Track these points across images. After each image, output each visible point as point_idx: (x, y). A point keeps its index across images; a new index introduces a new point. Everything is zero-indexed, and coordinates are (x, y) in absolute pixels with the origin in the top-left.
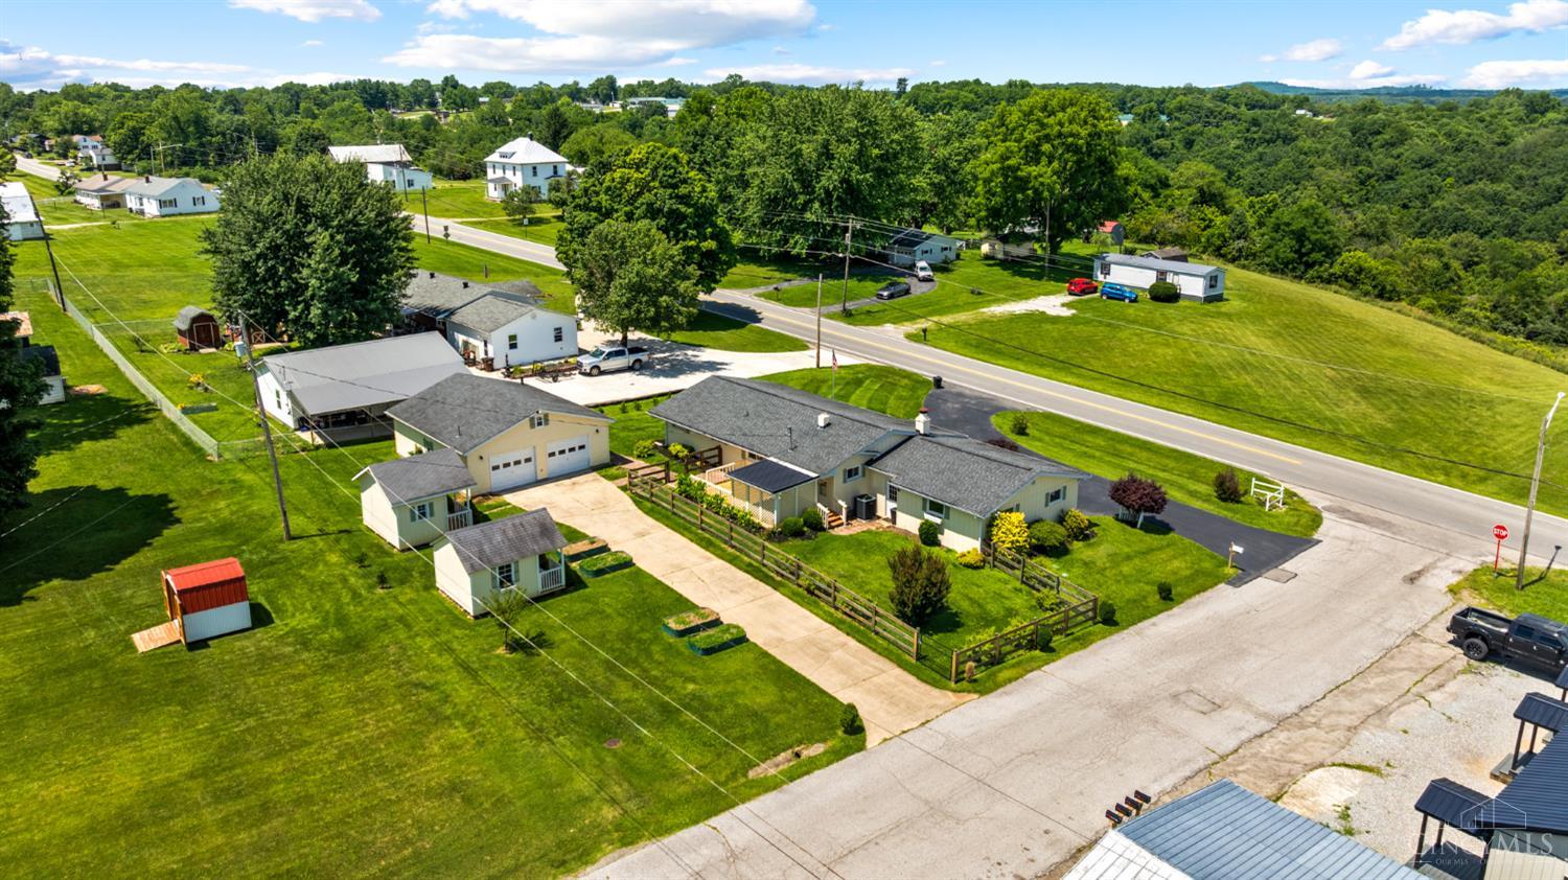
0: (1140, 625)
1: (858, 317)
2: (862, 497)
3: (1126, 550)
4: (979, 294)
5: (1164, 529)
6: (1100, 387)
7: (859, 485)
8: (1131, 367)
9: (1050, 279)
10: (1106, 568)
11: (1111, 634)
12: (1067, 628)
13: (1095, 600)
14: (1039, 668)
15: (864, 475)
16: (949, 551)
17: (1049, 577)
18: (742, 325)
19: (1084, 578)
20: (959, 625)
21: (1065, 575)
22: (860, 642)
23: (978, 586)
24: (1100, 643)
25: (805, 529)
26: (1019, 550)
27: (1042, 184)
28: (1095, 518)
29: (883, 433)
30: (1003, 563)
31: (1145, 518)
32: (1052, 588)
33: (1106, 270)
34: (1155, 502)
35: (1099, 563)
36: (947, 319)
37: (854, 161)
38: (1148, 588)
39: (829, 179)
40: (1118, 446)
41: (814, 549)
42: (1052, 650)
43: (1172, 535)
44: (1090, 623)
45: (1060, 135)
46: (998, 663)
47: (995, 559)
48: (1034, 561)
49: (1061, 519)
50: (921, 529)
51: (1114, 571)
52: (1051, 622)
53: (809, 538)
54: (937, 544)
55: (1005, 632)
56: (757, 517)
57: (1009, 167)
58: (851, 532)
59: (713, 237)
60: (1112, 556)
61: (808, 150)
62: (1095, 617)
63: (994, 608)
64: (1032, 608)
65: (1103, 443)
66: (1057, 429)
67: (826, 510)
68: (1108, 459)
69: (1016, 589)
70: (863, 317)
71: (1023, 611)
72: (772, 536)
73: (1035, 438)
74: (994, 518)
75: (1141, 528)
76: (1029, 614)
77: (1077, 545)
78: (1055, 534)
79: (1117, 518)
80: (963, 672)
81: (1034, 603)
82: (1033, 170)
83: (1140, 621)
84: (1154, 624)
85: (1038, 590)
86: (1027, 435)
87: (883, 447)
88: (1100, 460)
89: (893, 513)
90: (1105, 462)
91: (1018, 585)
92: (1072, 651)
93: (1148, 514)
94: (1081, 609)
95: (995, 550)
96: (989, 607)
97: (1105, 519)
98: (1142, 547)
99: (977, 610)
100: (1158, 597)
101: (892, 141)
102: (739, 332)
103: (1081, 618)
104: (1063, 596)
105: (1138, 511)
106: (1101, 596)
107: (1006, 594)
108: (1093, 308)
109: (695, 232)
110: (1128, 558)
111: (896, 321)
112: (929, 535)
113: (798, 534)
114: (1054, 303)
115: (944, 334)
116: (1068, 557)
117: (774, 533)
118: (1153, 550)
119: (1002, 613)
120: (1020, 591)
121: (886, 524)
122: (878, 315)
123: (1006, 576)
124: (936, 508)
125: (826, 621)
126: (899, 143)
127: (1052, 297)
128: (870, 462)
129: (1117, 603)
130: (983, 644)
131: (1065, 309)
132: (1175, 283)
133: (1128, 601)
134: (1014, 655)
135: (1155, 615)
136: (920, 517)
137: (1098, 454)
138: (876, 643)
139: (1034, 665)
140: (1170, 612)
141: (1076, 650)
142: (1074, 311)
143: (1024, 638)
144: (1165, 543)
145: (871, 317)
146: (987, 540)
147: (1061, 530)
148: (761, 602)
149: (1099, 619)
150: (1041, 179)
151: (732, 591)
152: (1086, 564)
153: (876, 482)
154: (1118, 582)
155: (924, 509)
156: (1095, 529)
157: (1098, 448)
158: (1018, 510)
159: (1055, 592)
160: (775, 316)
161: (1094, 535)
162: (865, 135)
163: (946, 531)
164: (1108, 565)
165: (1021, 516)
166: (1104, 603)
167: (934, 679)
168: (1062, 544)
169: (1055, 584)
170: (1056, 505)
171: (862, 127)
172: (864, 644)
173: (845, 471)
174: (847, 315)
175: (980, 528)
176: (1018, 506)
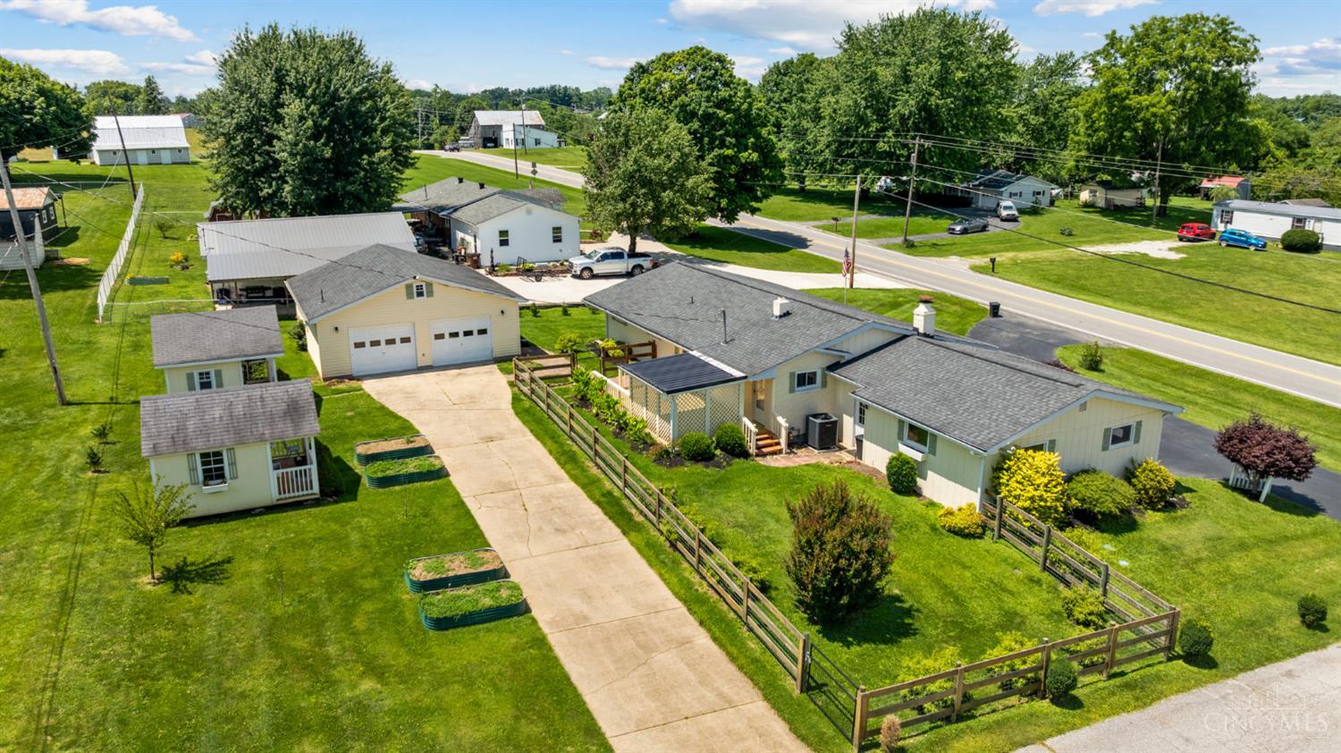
0: (1261, 671)
1: (920, 249)
2: (816, 416)
3: (1239, 533)
4: (1070, 235)
5: (1308, 507)
6: (1212, 329)
7: (816, 399)
8: (1255, 312)
9: (1158, 226)
10: (1199, 560)
11: (1199, 683)
12: (1113, 663)
13: (1174, 617)
14: (1041, 739)
15: (824, 385)
16: (932, 504)
17: (1093, 565)
18: (786, 250)
19: (1158, 572)
20: (907, 631)
21: (1124, 563)
22: (715, 639)
23: (965, 567)
24: (1176, 700)
25: (718, 452)
26: (1044, 514)
27: (1154, 115)
28: (1187, 479)
29: (857, 324)
30: (1014, 532)
31: (1274, 488)
32: (1092, 583)
33: (1227, 216)
34: (1297, 461)
35: (1189, 551)
36: (1023, 255)
37: (936, 86)
38: (1277, 602)
39: (906, 104)
40: (1232, 394)
41: (718, 481)
42: (1075, 704)
43: (1319, 518)
44: (1162, 657)
45: (1181, 59)
46: (960, 719)
47: (1002, 525)
48: (1066, 535)
49: (1129, 475)
50: (889, 467)
51: (1215, 567)
52: (1083, 647)
53: (719, 465)
54: (916, 492)
55: (986, 658)
56: (653, 429)
57: (1116, 96)
58: (791, 465)
59: (756, 148)
60: (1214, 542)
61: (886, 75)
62: (1170, 648)
63: (982, 609)
64: (1053, 616)
65: (1209, 389)
66: (1144, 369)
67: (752, 427)
68: (1215, 407)
69: (1031, 580)
70: (927, 248)
71: (1035, 621)
72: (665, 457)
73: (1111, 375)
74: (1004, 457)
75: (1266, 503)
76: (1047, 626)
77: (1151, 518)
78: (1112, 494)
79: (1225, 483)
80: (878, 731)
81: (1058, 606)
82: (1145, 99)
83: (1260, 664)
84: (1289, 674)
85: (1067, 584)
86: (1102, 371)
87: (856, 347)
88: (1204, 407)
89: (859, 441)
90: (1212, 411)
91: (1036, 571)
92: (1115, 710)
93: (1282, 482)
94: (1147, 630)
95: (1003, 510)
96: (974, 605)
97: (1208, 485)
98: (1268, 531)
99: (950, 608)
100: (1297, 621)
101: (980, 66)
102: (779, 255)
103: (1146, 646)
104: (1115, 601)
105: (1264, 474)
106: (1186, 608)
107: (1011, 585)
108: (1207, 254)
109: (733, 140)
110: (1242, 546)
111: (961, 254)
112: (904, 480)
113: (701, 456)
114: (1161, 247)
115: (1018, 269)
116: (1135, 534)
117: (667, 452)
118: (1286, 538)
119: (995, 619)
120: (1038, 582)
121: (850, 458)
122: (944, 248)
123: (1016, 555)
124: (918, 435)
125: (676, 594)
126: (988, 67)
127: (1158, 242)
128: (834, 367)
129: (1217, 625)
130: (932, 680)
131: (1173, 253)
132: (1317, 231)
133: (1240, 623)
134: (997, 705)
135: (1291, 655)
136: (893, 448)
137: (1201, 401)
138: (742, 645)
139: (1032, 731)
140: (1321, 653)
141: (1124, 708)
142: (1184, 256)
143: (1021, 674)
144: (1308, 529)
145: (936, 249)
146: (991, 492)
147: (1126, 491)
148: (590, 551)
149: (1178, 649)
150: (1153, 110)
151: (557, 530)
152: (1164, 549)
153: (844, 396)
154: (1223, 585)
155: (900, 438)
156: (1187, 496)
157: (1205, 394)
158: (1052, 450)
159: (1098, 592)
160: (824, 242)
161: (1184, 504)
162: (950, 56)
163: (930, 474)
164: (1204, 554)
165: (1054, 458)
166: (1190, 625)
167: (821, 736)
168: (1124, 511)
169: (1101, 580)
170: (1122, 452)
171: (945, 47)
172: (722, 646)
173: (792, 374)
174: (909, 246)
175: (980, 472)
176: (1052, 443)
